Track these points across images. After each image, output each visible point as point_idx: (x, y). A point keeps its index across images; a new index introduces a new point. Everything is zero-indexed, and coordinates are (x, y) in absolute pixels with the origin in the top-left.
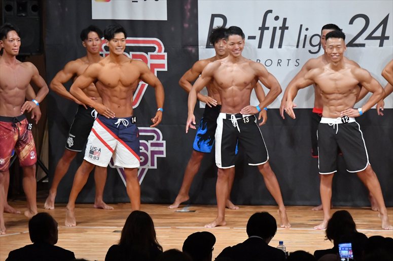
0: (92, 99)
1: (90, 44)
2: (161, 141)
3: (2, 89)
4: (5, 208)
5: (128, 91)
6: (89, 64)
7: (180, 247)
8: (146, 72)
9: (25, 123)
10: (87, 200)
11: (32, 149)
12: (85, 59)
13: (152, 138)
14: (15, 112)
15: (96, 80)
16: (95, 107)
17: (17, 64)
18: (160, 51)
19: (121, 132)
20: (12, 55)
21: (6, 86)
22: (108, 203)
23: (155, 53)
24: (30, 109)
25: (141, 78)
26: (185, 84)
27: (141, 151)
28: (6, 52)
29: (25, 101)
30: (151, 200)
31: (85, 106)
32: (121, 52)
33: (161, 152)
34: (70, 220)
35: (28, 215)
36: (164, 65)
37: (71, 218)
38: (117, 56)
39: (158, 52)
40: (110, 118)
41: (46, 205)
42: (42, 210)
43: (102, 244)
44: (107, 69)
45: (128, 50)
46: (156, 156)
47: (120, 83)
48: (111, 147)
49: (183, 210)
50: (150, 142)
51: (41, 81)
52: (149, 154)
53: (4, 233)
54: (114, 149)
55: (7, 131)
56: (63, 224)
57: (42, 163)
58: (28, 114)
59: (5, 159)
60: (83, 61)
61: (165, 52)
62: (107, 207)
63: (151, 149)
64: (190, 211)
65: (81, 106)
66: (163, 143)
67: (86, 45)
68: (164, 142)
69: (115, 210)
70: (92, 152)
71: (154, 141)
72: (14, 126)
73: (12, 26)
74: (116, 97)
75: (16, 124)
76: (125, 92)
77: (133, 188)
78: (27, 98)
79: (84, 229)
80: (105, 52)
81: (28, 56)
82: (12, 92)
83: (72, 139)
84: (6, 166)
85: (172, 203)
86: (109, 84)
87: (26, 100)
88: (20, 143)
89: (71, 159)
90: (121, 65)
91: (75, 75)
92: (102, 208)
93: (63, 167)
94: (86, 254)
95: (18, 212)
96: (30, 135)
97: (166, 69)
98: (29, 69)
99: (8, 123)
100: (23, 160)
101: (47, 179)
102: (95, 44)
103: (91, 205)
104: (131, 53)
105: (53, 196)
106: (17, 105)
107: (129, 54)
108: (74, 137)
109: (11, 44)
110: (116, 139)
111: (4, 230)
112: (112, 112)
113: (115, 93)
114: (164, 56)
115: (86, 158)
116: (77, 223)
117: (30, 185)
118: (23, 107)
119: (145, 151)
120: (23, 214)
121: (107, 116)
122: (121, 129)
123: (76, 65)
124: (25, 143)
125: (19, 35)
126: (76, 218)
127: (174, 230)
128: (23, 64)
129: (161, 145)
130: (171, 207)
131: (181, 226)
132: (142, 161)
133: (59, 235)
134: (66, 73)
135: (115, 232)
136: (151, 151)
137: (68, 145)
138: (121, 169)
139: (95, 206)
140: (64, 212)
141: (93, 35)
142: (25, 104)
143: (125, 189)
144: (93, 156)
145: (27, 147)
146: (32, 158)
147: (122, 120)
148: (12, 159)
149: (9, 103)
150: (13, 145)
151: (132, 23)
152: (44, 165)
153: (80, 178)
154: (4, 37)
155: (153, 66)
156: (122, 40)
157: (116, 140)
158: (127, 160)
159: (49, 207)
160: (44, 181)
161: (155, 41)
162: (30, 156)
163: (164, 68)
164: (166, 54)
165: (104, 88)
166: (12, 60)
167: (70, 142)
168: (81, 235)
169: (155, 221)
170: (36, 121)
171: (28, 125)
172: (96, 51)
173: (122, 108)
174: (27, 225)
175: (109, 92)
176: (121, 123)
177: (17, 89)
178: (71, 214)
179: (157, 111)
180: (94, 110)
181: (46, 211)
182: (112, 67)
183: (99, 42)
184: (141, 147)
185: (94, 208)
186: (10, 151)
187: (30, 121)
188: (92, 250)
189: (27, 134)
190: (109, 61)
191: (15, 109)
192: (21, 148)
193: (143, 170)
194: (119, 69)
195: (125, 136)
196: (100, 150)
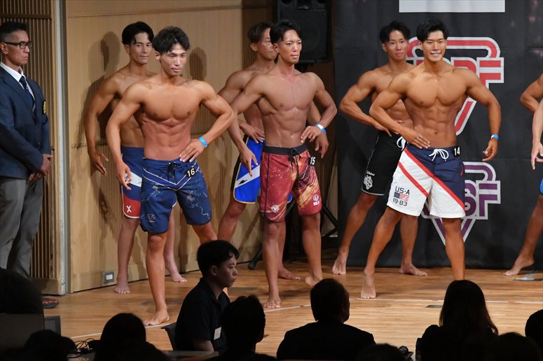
0: (399, 123)
1: (392, 47)
2: (493, 181)
3: (276, 109)
4: (279, 273)
5: (449, 112)
6: (393, 74)
7: (520, 328)
8: (476, 85)
9: (305, 156)
10: (390, 262)
11: (315, 191)
12: (386, 67)
13: (481, 176)
14: (294, 141)
15: (404, 96)
16: (402, 134)
17: (296, 75)
18: (494, 55)
19: (437, 167)
20: (289, 64)
21: (281, 106)
22: (418, 267)
23: (487, 58)
24: (314, 138)
25: (468, 93)
26: (528, 101)
27: (466, 195)
28: (282, 58)
29: (307, 126)
30: (480, 263)
31: (388, 132)
32: (438, 58)
33: (494, 197)
34: (368, 290)
35: (310, 282)
36: (499, 74)
37: (370, 287)
38: (433, 63)
39: (492, 56)
40: (423, 148)
41: (334, 269)
42: (328, 276)
43: (411, 323)
44: (419, 81)
45: (449, 54)
46: (487, 202)
47: (437, 101)
48: (424, 188)
49: (525, 279)
50: (478, 182)
51: (327, 98)
52: (477, 199)
53: (278, 306)
54: (428, 191)
55: (283, 167)
56: (358, 295)
57: (329, 211)
58: (310, 145)
59: (280, 205)
60: (383, 71)
61: (501, 56)
62: (417, 272)
63: (479, 192)
64: (536, 280)
65: (383, 133)
66: (496, 185)
67: (387, 49)
68: (498, 183)
69: (430, 277)
70: (397, 195)
71: (485, 181)
72: (292, 160)
73: (291, 24)
74: (433, 119)
75: (294, 158)
76: (444, 112)
77: (454, 246)
78: (309, 122)
79: (387, 301)
80: (416, 58)
81: (312, 64)
82: (288, 114)
83: (370, 178)
84: (281, 215)
85: (510, 268)
86: (422, 103)
87: (308, 124)
88: (299, 184)
89: (369, 206)
90: (440, 77)
91: (374, 91)
92: (411, 274)
93: (357, 217)
94: (390, 336)
95: (297, 278)
96: (313, 172)
97: (502, 81)
98: (311, 82)
99: (283, 157)
100: (303, 206)
101: (336, 233)
102: (399, 48)
103: (395, 269)
104: (453, 59)
105: (344, 256)
106: (296, 132)
107: (450, 60)
108: (374, 175)
109: (290, 48)
110: (431, 176)
111: (278, 303)
112: (426, 140)
113: (431, 115)
114: (500, 62)
115: (390, 204)
116: (378, 295)
117: (313, 242)
118: (303, 134)
119: (472, 196)
120: (303, 280)
121: (418, 146)
122: (439, 164)
123: (375, 77)
124: (306, 183)
125: (300, 35)
126: (376, 288)
127: (512, 306)
128: (303, 75)
129: (494, 187)
130: (508, 273)
131: (522, 299)
132: (467, 209)
133: (350, 310)
134: (361, 89)
135: (429, 306)
136: (480, 195)
137: (365, 186)
138: (438, 220)
139: (401, 270)
140: (360, 278)
141: (397, 35)
142: (306, 130)
143: (444, 247)
144: (399, 200)
145: (309, 189)
146: (315, 204)
147: (440, 150)
148: (288, 205)
149: (284, 128)
150: (289, 186)
151: (454, 16)
152: (331, 214)
153: (382, 232)
154: (280, 39)
155: (484, 77)
156: (439, 41)
157: (431, 179)
158: (447, 207)
159: (339, 272)
160: (331, 236)
161: (487, 42)
162: (312, 201)
163: (499, 78)
164: (502, 59)
165: (416, 108)
166: (289, 70)
167: (368, 182)
168: (383, 310)
169: (485, 292)
170: (321, 154)
171: (310, 159)
172: (401, 58)
173: (441, 135)
174: (309, 297)
175: (421, 114)
176: (438, 155)
177: (295, 110)
178: (370, 282)
179: (490, 139)
180: (402, 137)
181: (335, 277)
182: (427, 79)
183: (404, 45)
184: (466, 190)
185: (400, 273)
186: (286, 194)
187: (313, 153)
188: (398, 331)
189: (308, 171)
190: (423, 70)
191: (293, 137)
192: (300, 190)
193: (469, 221)
194: (436, 81)
195: (444, 174)
196: (408, 192)
